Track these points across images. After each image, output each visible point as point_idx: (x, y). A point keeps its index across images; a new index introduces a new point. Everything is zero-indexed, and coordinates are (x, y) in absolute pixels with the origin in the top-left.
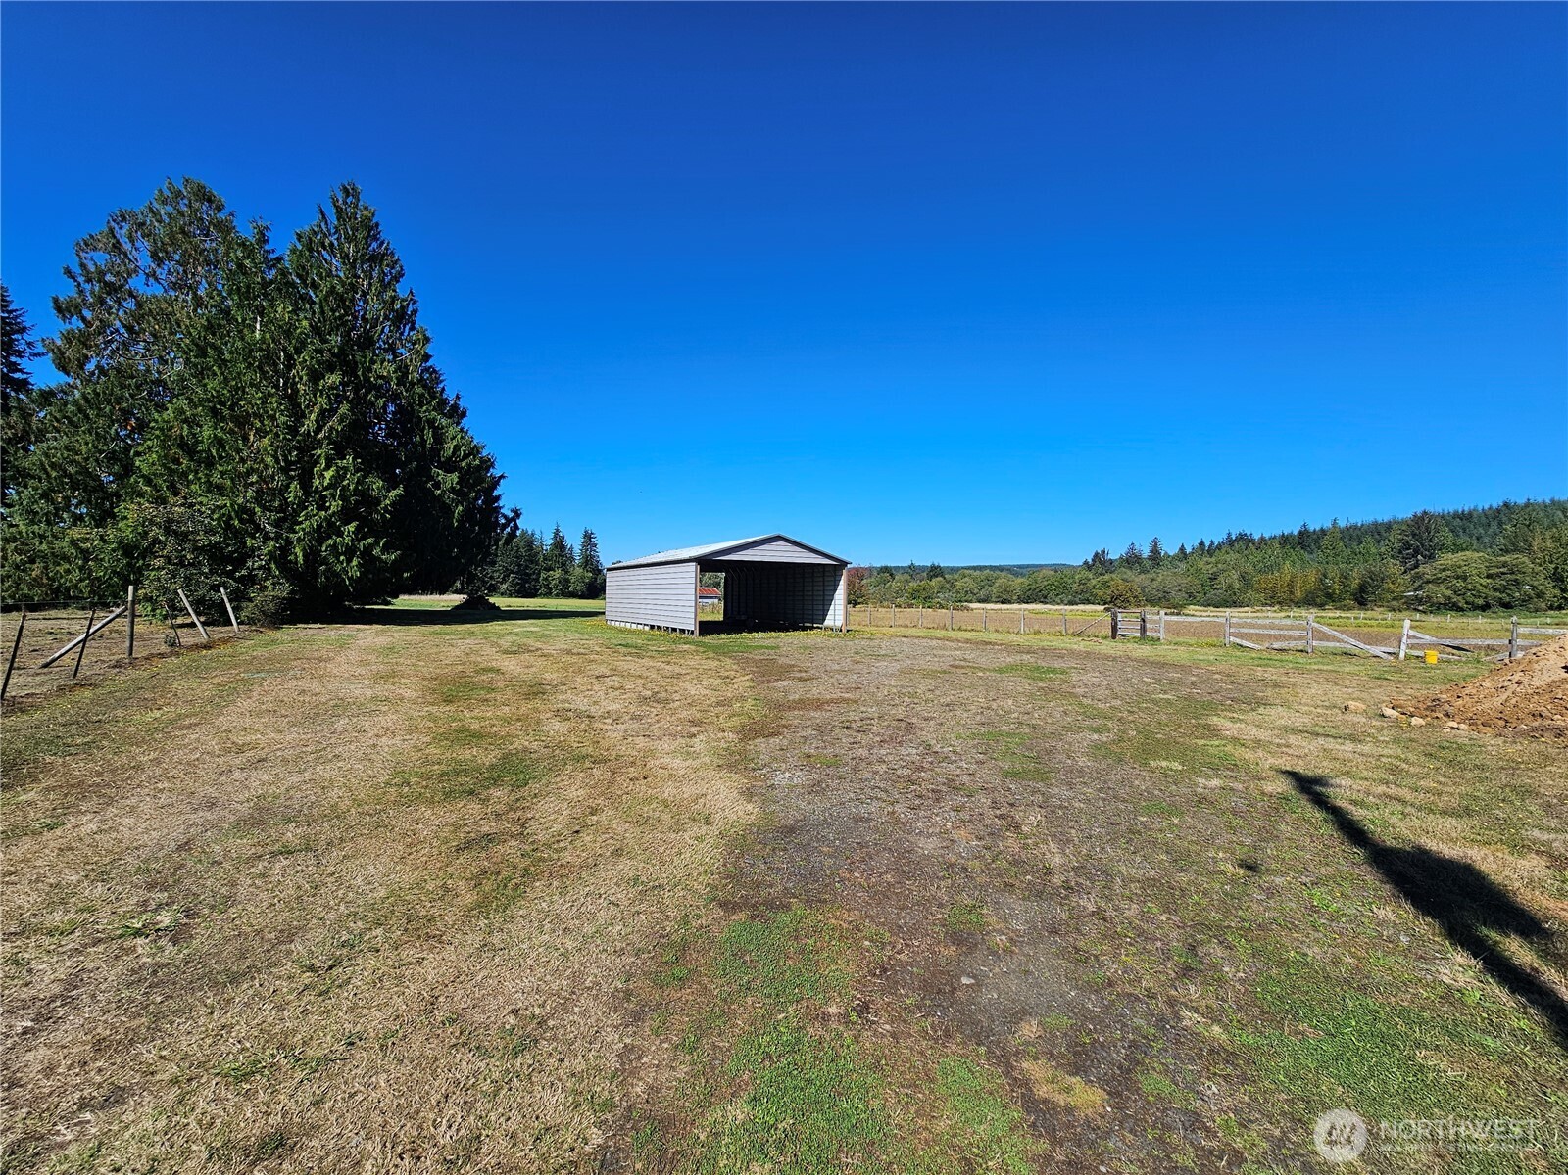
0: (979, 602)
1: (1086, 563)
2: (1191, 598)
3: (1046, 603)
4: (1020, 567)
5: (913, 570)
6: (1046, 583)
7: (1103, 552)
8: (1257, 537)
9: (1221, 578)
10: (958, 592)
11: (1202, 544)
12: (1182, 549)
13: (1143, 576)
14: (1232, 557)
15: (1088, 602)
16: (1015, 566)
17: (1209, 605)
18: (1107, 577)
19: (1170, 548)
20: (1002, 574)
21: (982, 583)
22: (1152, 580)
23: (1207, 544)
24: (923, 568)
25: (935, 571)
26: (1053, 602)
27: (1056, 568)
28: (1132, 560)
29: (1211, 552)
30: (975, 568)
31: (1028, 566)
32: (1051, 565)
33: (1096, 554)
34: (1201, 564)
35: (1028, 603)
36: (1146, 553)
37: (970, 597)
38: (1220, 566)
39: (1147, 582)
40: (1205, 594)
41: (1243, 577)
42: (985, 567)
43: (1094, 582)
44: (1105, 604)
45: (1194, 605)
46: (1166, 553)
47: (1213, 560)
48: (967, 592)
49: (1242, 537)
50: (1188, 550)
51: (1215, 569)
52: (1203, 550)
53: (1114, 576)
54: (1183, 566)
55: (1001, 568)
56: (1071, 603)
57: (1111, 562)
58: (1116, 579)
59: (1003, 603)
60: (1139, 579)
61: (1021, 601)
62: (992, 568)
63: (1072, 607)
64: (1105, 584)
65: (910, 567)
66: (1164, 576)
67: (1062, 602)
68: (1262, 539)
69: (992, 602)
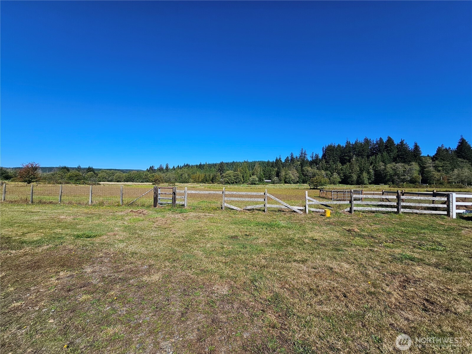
0: (109, 182)
1: (147, 169)
2: (176, 181)
3: (134, 182)
4: (126, 170)
5: (79, 169)
6: (134, 175)
7: (153, 166)
8: (191, 165)
9: (183, 175)
10: (99, 178)
11: (178, 166)
12: (174, 167)
13: (164, 174)
14: (186, 170)
15: (147, 181)
16: (125, 170)
17: (180, 183)
18: (154, 174)
19: (171, 167)
20: (118, 172)
21: (110, 175)
22: (166, 175)
23: (180, 166)
24: (84, 169)
25: (90, 169)
26: (136, 182)
27: (138, 171)
28: (161, 169)
29: (181, 168)
30: (107, 170)
31: (129, 170)
32: (137, 170)
33: (151, 167)
34: (178, 171)
35: (127, 182)
36: (164, 168)
37: (104, 179)
38: (183, 172)
39: (165, 176)
40: (179, 180)
41: (188, 175)
42: (113, 169)
43: (149, 175)
44: (153, 182)
45: (177, 182)
46: (170, 168)
47: (181, 170)
48: (103, 178)
49: (187, 165)
50: (175, 168)
51: (182, 173)
52: (179, 168)
53: (155, 173)
54: (174, 172)
55: (118, 170)
56: (142, 182)
57: (155, 170)
58: (157, 175)
59: (118, 182)
60: (162, 175)
61: (125, 181)
62: (116, 170)
63: (142, 183)
64: (153, 176)
65: (78, 168)
66: (169, 174)
67: (139, 181)
68: (192, 165)
69: (114, 182)
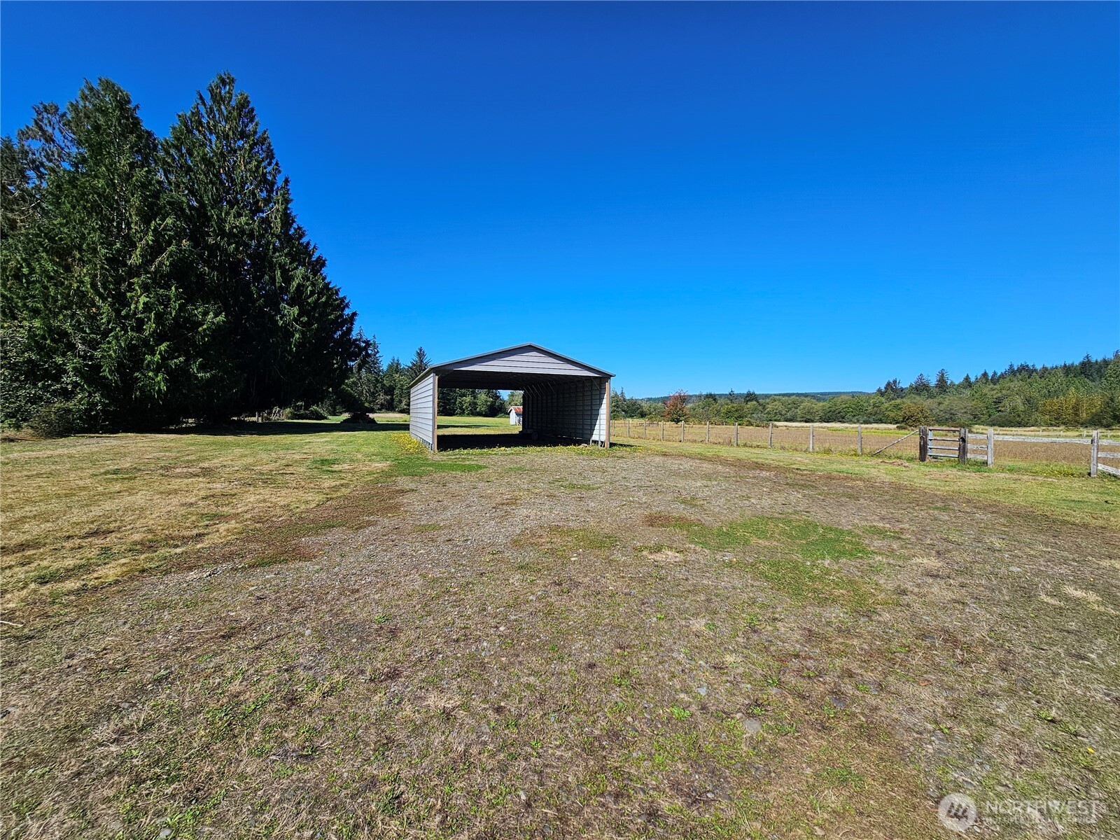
0: (786, 421)
1: (879, 390)
2: (976, 419)
3: (844, 422)
4: (822, 394)
5: (731, 397)
6: (844, 406)
7: (895, 382)
8: (1039, 367)
9: (1006, 402)
10: (768, 413)
11: (985, 375)
12: (967, 379)
13: (930, 400)
14: (1016, 384)
15: (881, 421)
16: (818, 394)
17: (994, 425)
18: (899, 401)
19: (955, 378)
20: (806, 399)
21: (789, 406)
22: (940, 404)
23: (990, 374)
24: (740, 395)
25: (750, 397)
26: (850, 421)
27: (853, 395)
28: (921, 388)
29: (995, 380)
30: (784, 395)
31: (829, 393)
32: (849, 393)
33: (889, 384)
34: (985, 390)
35: (828, 422)
36: (933, 382)
37: (778, 417)
38: (1004, 392)
39: (935, 405)
40: (990, 416)
41: (1028, 401)
42: (793, 394)
43: (886, 405)
44: (897, 423)
45: (979, 424)
46: (952, 382)
47: (997, 387)
48: (776, 413)
49: (1023, 368)
50: (973, 380)
51: (999, 395)
52: (987, 379)
53: (904, 400)
54: (968, 392)
55: (806, 395)
56: (865, 422)
57: (902, 390)
58: (907, 403)
59: (806, 422)
60: (927, 403)
61: (822, 420)
62: (798, 395)
63: (867, 426)
64: (896, 406)
65: (730, 394)
66: (948, 401)
67: (858, 421)
68: (1045, 369)
69: (797, 421)
